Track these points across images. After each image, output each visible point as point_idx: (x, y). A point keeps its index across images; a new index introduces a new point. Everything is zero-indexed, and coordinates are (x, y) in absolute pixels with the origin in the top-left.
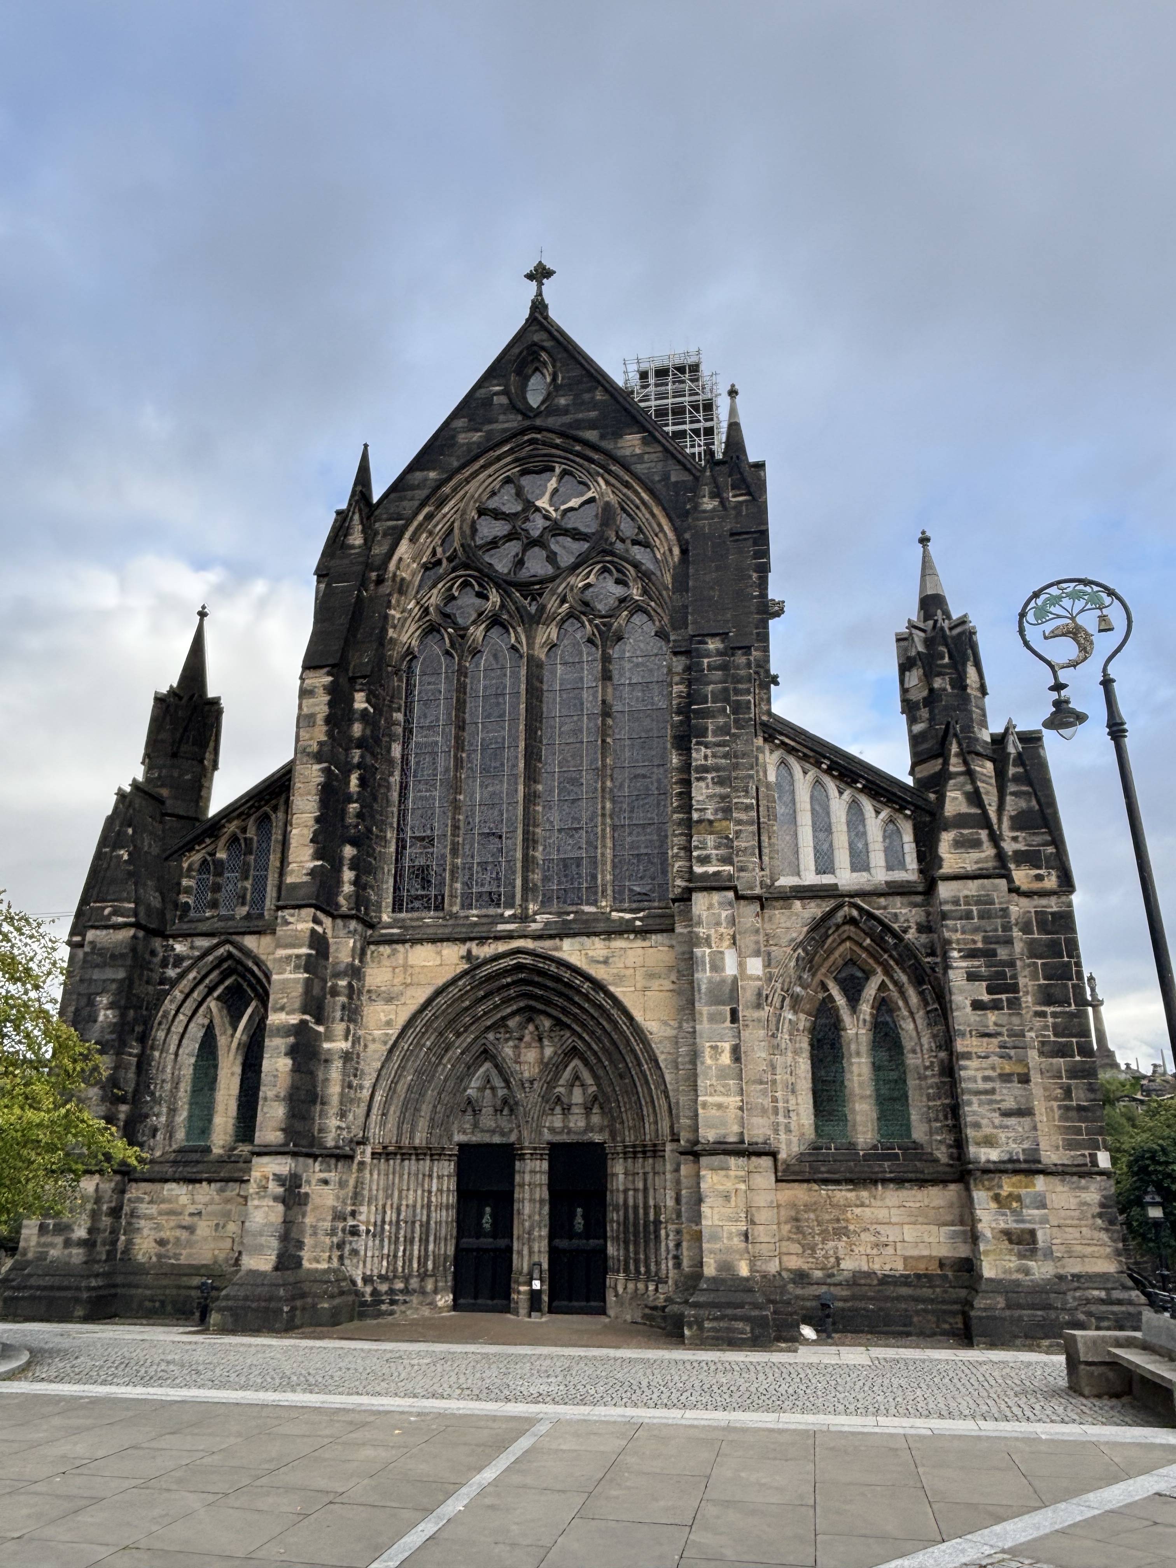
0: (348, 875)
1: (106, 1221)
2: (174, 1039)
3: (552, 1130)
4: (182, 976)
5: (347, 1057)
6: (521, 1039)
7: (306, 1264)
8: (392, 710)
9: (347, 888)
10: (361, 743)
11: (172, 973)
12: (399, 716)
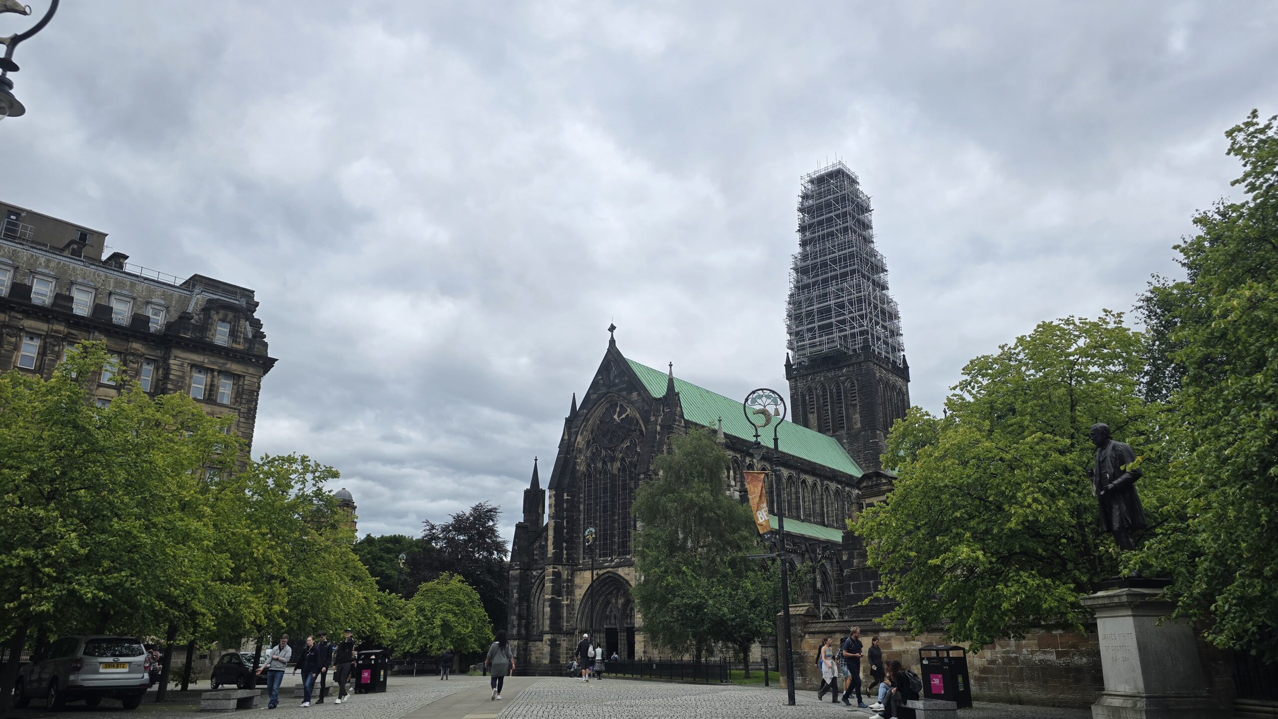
0: (565, 552)
1: (522, 652)
2: (536, 600)
3: (627, 623)
4: (536, 581)
5: (568, 605)
6: (617, 596)
7: (561, 662)
8: (579, 493)
9: (565, 556)
10: (567, 510)
11: (533, 581)
12: (582, 495)
